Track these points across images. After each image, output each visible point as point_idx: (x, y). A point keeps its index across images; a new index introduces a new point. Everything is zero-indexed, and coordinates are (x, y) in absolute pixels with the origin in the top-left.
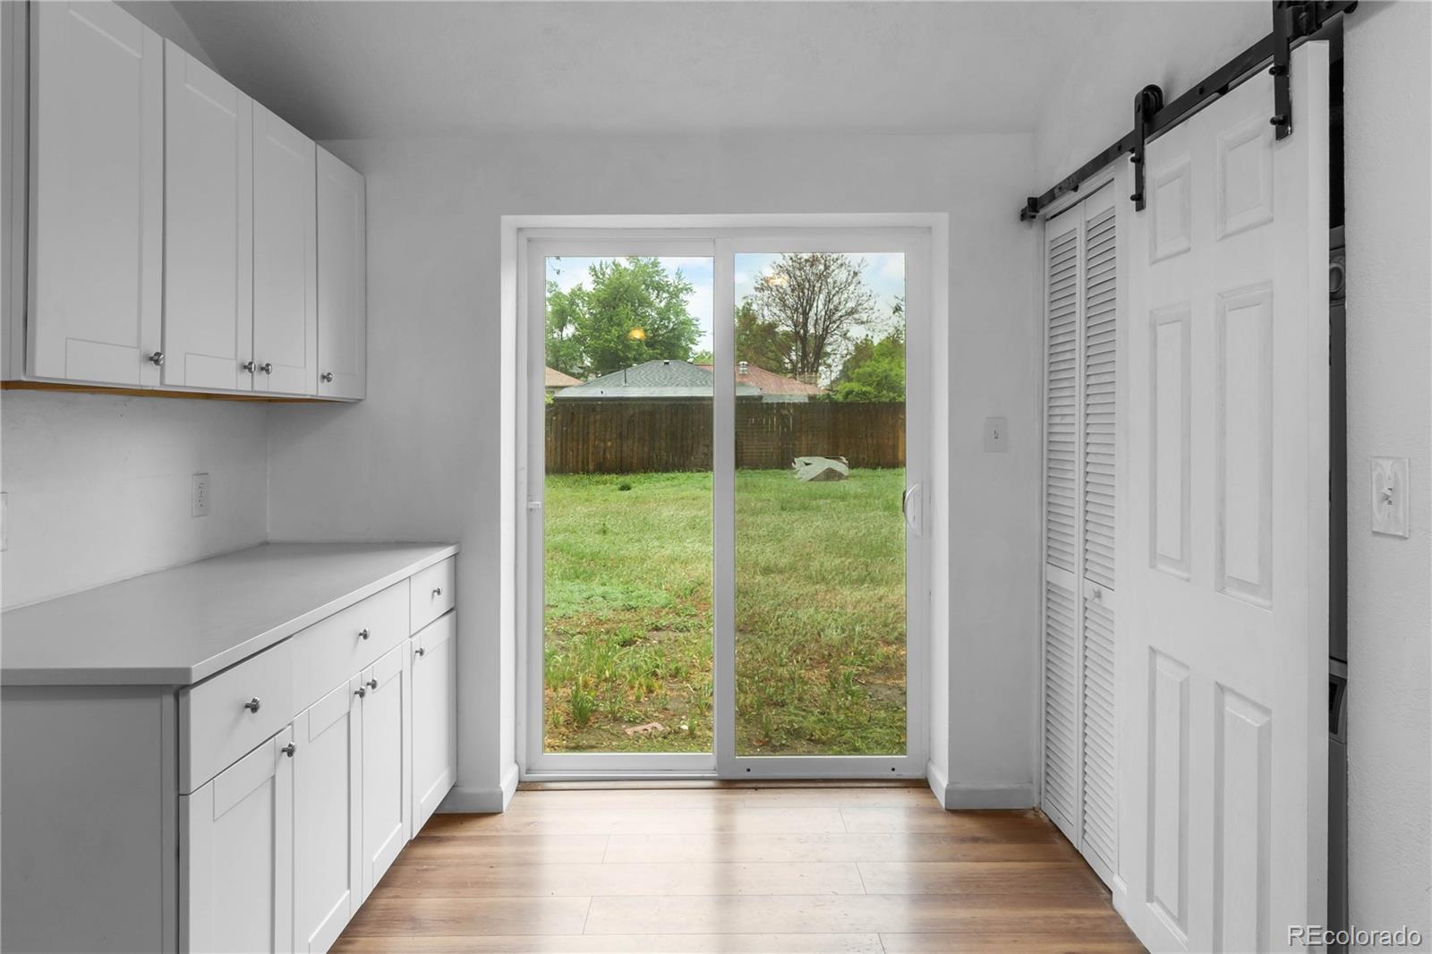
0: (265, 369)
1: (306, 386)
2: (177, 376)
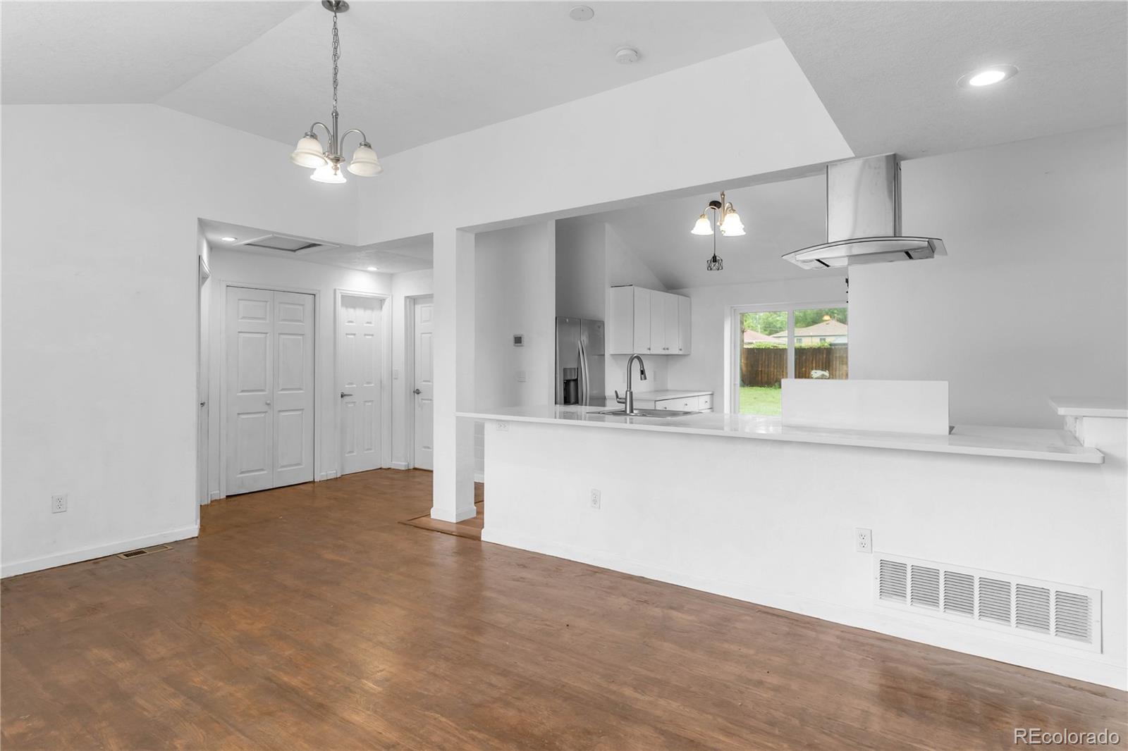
0: (667, 349)
1: (676, 352)
2: (653, 352)
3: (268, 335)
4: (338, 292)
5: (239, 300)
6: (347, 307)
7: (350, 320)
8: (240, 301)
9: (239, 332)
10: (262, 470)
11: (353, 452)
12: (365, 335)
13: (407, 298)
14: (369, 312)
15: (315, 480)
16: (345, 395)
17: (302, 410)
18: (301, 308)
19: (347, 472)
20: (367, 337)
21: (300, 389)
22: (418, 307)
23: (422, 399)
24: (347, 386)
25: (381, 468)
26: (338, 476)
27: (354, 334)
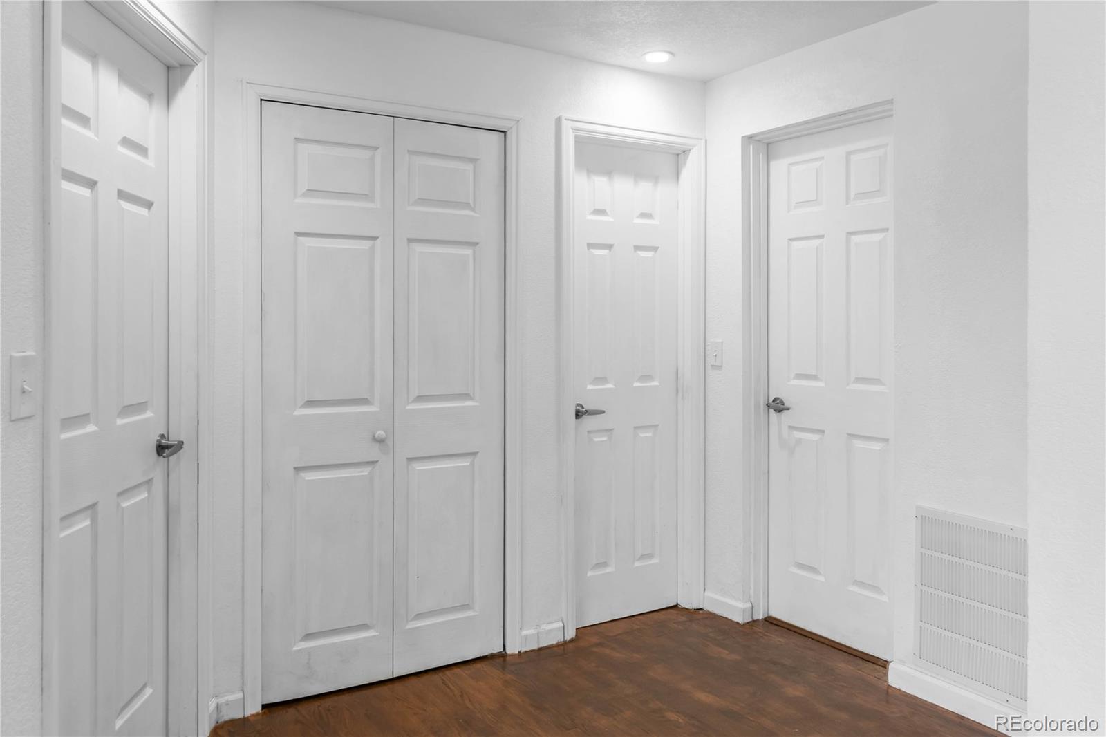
3: (378, 241)
4: (565, 123)
5: (297, 139)
6: (590, 172)
7: (598, 207)
8: (301, 146)
9: (298, 234)
10: (364, 627)
11: (605, 564)
12: (637, 248)
13: (749, 139)
14: (645, 187)
15: (509, 651)
16: (586, 412)
17: (474, 454)
18: (469, 167)
19: (595, 616)
20: (642, 254)
21: (467, 397)
22: (779, 167)
23: (791, 428)
24: (590, 387)
25: (676, 606)
26: (568, 638)
27: (610, 247)
